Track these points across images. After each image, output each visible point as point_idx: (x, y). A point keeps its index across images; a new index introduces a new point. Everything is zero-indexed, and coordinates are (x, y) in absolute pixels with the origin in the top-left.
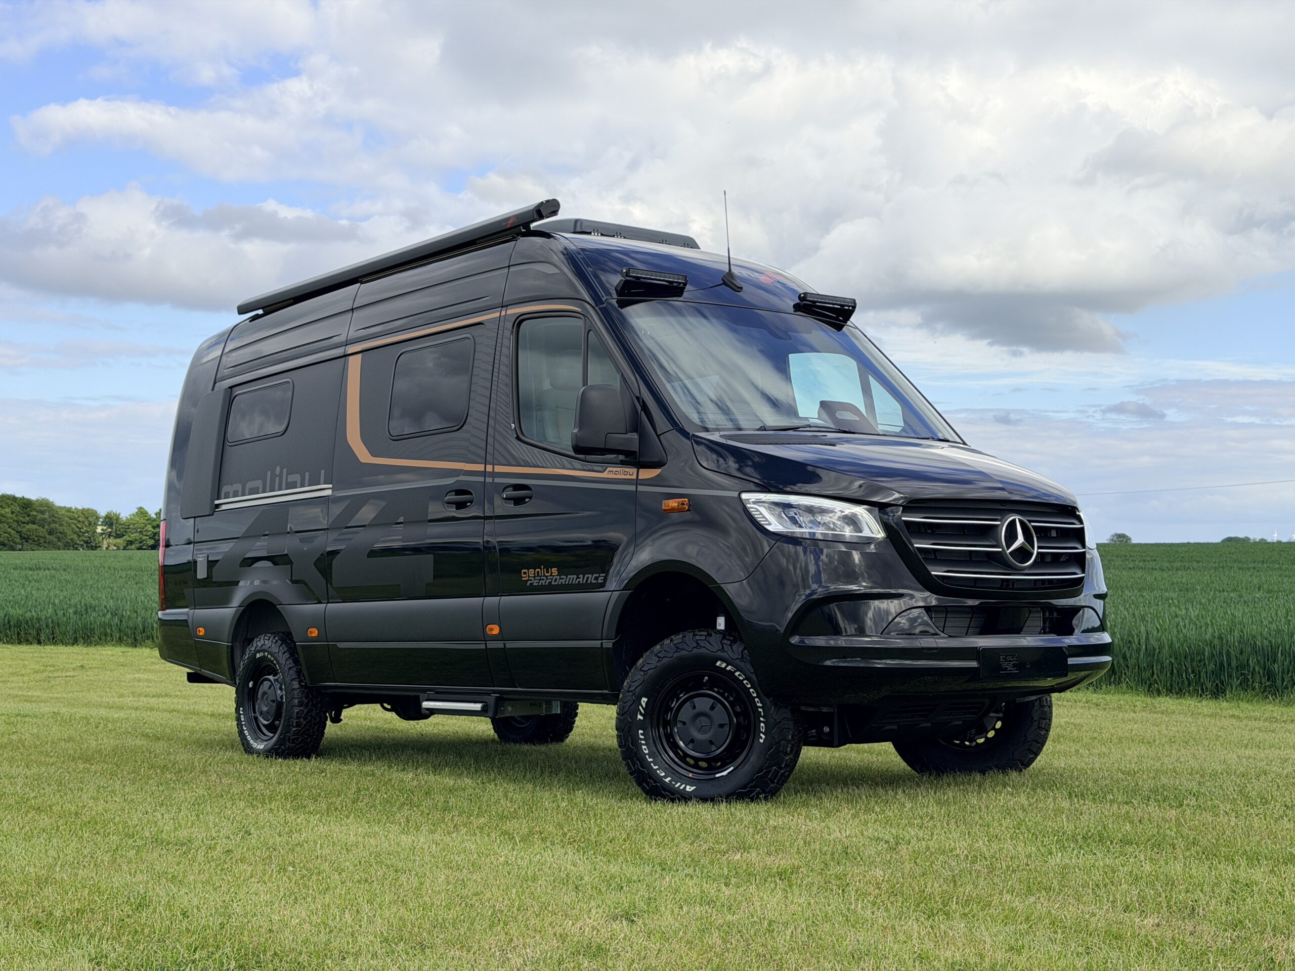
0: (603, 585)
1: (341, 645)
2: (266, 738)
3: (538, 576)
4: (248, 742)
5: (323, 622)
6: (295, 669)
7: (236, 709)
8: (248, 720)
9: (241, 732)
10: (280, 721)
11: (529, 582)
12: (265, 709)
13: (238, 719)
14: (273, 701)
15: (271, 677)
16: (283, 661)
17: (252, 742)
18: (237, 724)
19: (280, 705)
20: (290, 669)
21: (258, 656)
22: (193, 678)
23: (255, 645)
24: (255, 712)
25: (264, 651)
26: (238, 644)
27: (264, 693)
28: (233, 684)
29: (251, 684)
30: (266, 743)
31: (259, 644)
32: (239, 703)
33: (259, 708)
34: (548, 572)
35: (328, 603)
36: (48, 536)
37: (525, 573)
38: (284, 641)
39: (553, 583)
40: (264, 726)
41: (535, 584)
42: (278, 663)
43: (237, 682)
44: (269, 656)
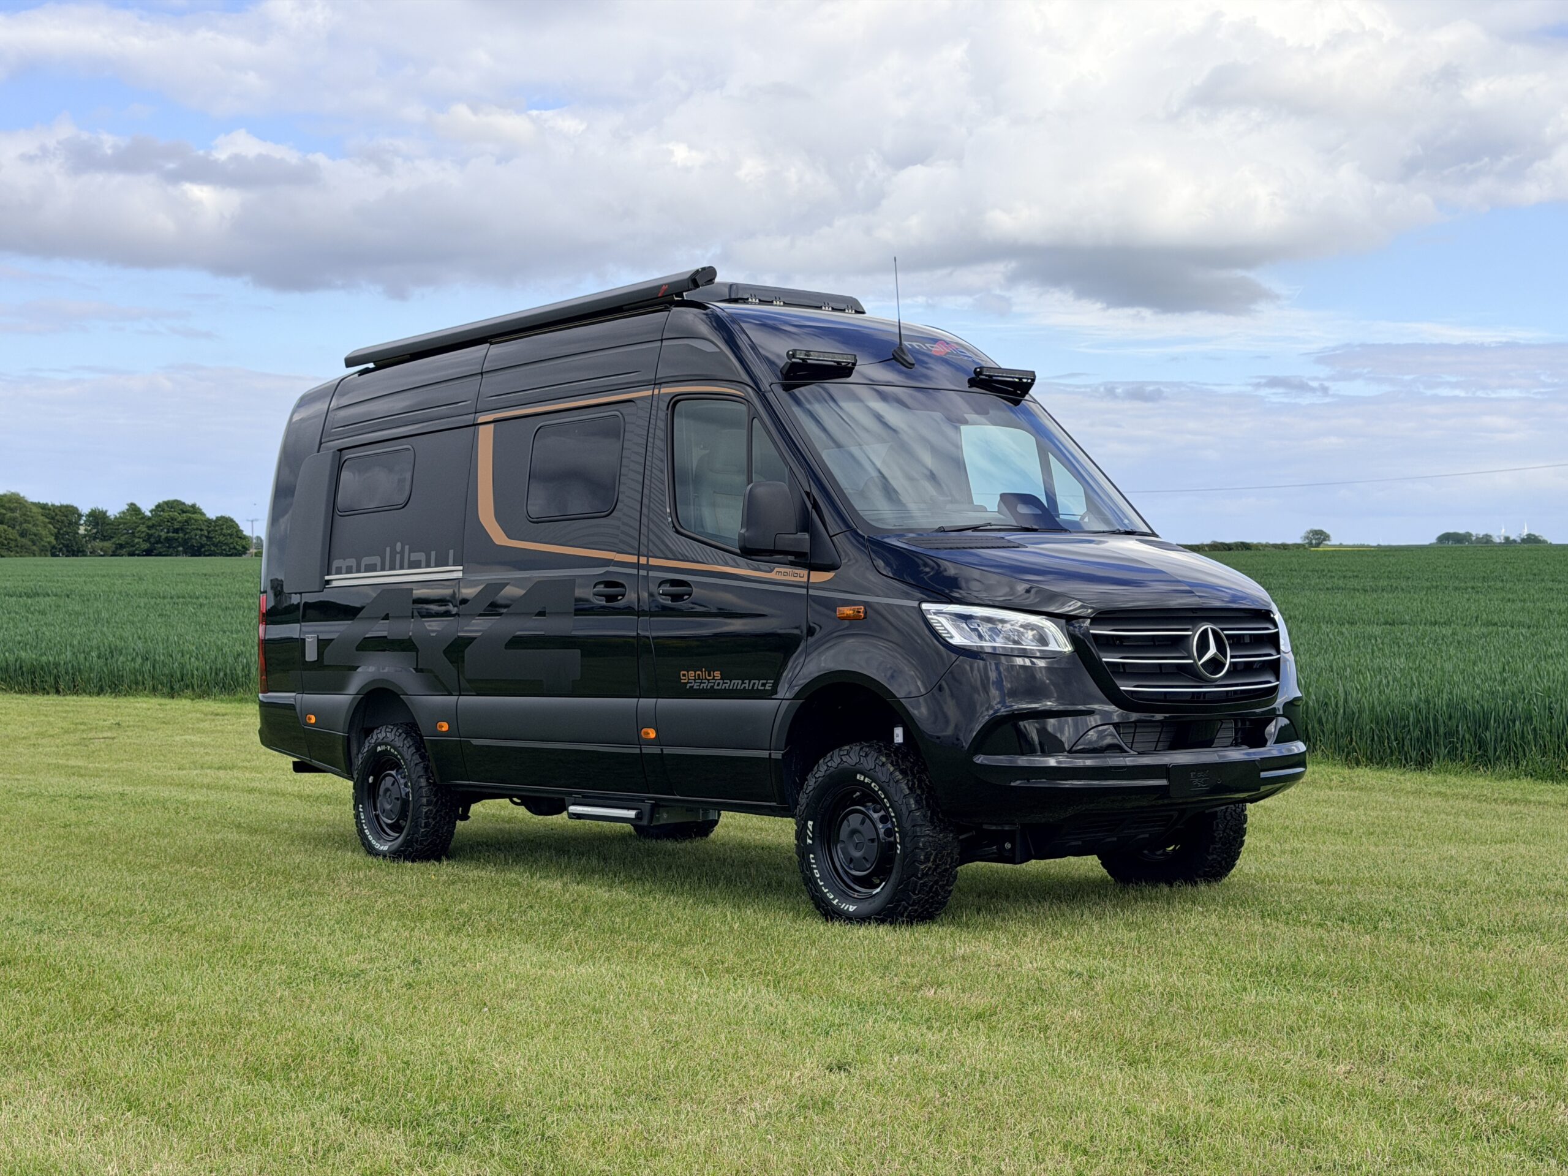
0: (774, 691)
1: (475, 742)
2: (391, 838)
3: (699, 678)
4: (369, 842)
5: (454, 716)
6: (422, 765)
7: (354, 806)
8: (369, 822)
9: (361, 831)
10: (406, 821)
11: (689, 685)
12: (388, 807)
13: (357, 816)
14: (398, 799)
15: (393, 773)
16: (408, 756)
17: (374, 842)
18: (356, 822)
19: (405, 803)
20: (416, 764)
21: (379, 749)
22: (299, 767)
23: (375, 737)
24: (376, 810)
25: (386, 744)
26: (354, 735)
27: (387, 790)
28: (351, 778)
29: (371, 779)
30: (390, 844)
31: (381, 736)
32: (358, 800)
33: (382, 805)
34: (709, 675)
35: (460, 695)
36: (19, 538)
37: (684, 675)
38: (408, 734)
39: (716, 687)
40: (387, 825)
41: (695, 687)
42: (403, 758)
43: (355, 776)
44: (392, 750)
